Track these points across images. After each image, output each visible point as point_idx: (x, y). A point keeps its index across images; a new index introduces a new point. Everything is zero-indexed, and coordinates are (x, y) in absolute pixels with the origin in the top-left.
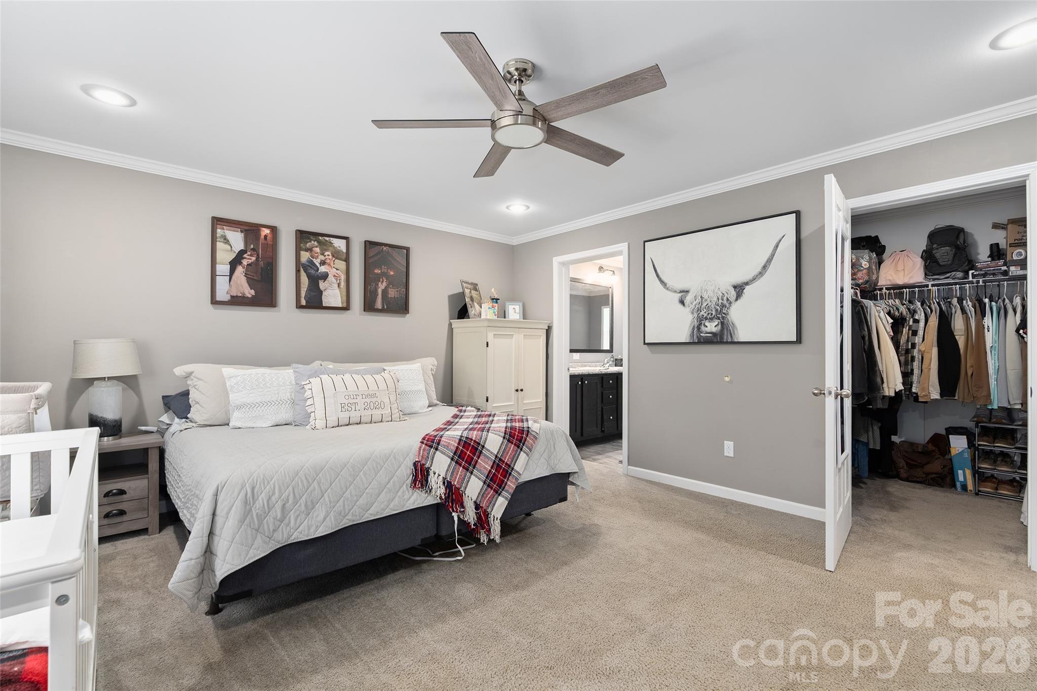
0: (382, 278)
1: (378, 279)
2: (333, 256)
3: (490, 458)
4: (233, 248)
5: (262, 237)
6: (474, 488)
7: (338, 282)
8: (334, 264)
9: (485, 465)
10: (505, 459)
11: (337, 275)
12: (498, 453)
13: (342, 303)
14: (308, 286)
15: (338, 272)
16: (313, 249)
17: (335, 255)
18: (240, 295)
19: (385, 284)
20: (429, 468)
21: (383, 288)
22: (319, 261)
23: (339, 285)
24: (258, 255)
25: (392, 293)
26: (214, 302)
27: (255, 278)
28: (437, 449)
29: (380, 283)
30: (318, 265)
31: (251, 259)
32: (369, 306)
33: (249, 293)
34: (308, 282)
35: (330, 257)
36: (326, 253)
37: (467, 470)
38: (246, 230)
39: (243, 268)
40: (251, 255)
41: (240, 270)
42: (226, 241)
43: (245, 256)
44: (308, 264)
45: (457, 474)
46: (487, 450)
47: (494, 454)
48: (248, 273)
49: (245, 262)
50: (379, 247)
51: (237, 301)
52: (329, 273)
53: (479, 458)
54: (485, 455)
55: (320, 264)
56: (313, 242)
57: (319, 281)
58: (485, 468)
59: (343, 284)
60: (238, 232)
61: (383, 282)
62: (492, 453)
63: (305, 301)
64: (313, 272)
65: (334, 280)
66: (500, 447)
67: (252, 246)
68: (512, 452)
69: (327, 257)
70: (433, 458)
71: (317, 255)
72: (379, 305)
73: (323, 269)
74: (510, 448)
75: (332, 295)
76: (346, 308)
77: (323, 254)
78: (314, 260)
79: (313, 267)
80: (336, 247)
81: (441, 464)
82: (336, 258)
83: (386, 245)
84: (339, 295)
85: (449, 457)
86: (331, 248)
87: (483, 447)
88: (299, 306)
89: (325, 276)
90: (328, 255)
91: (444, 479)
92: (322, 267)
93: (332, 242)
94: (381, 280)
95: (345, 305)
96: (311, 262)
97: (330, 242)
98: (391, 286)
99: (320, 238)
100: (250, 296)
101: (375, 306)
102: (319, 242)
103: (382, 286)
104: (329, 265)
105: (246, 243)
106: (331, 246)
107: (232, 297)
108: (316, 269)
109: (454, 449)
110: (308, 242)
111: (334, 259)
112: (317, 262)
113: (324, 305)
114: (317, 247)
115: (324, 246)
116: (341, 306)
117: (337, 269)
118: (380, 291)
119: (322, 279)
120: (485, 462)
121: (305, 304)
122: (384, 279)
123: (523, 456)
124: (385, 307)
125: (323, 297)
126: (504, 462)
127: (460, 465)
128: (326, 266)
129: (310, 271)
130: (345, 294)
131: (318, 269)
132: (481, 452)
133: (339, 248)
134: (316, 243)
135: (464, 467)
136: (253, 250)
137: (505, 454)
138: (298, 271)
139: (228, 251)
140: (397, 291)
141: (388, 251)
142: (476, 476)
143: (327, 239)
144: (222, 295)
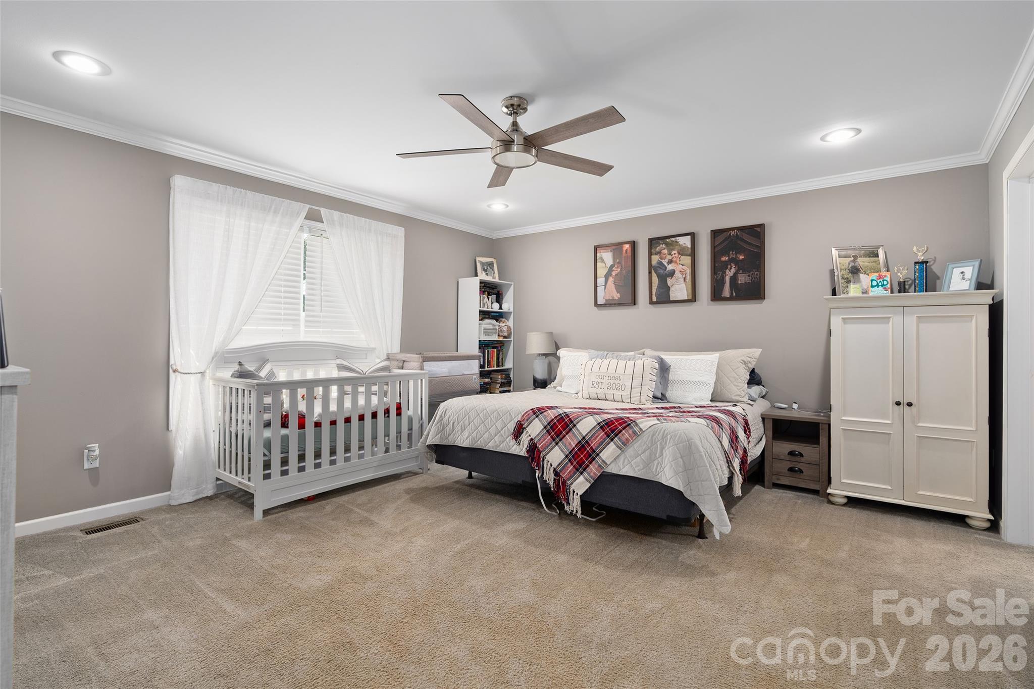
0: (731, 265)
1: (725, 266)
2: (679, 254)
3: (577, 437)
4: (607, 265)
5: (624, 252)
6: (555, 456)
7: (684, 276)
8: (680, 261)
9: (571, 441)
10: (592, 443)
11: (683, 270)
12: (586, 435)
13: (688, 296)
14: (658, 284)
15: (684, 267)
16: (662, 251)
17: (681, 252)
18: (611, 298)
19: (733, 270)
20: (525, 428)
21: (732, 275)
22: (667, 261)
23: (685, 279)
24: (622, 266)
25: (743, 279)
26: (596, 304)
27: (620, 284)
28: (537, 416)
29: (727, 270)
30: (666, 264)
31: (617, 270)
32: (716, 296)
33: (617, 296)
34: (657, 279)
35: (677, 255)
36: (673, 253)
37: (554, 440)
38: (614, 250)
39: (613, 278)
40: (617, 268)
41: (611, 279)
42: (603, 261)
43: (614, 269)
44: (657, 265)
45: (544, 440)
46: (577, 429)
47: (582, 435)
48: (616, 281)
49: (614, 274)
50: (725, 233)
51: (609, 304)
52: (676, 269)
53: (567, 434)
54: (574, 433)
55: (668, 263)
56: (661, 246)
57: (667, 278)
58: (570, 444)
59: (689, 278)
60: (609, 252)
61: (731, 268)
62: (580, 433)
63: (655, 298)
64: (661, 271)
65: (681, 276)
66: (591, 431)
67: (618, 260)
68: (601, 438)
69: (674, 256)
70: (531, 422)
71: (665, 256)
72: (726, 292)
73: (670, 267)
74: (599, 435)
75: (679, 289)
76: (693, 299)
77: (670, 254)
78: (663, 261)
79: (662, 267)
80: (682, 245)
81: (535, 429)
82: (682, 255)
83: (733, 229)
84: (685, 288)
85: (543, 425)
86: (677, 247)
87: (575, 426)
88: (651, 302)
89: (672, 274)
90: (675, 254)
91: (532, 439)
92: (670, 265)
93: (678, 241)
94: (729, 267)
95: (690, 297)
96: (660, 263)
97: (676, 242)
98: (741, 271)
99: (667, 240)
100: (617, 298)
101: (721, 295)
102: (667, 244)
103: (730, 273)
104: (676, 262)
105: (614, 259)
106: (677, 245)
107: (606, 300)
108: (664, 268)
109: (549, 420)
110: (658, 246)
111: (680, 256)
112: (665, 262)
113: (671, 300)
114: (665, 249)
115: (670, 246)
116: (686, 299)
117: (683, 265)
118: (727, 279)
119: (669, 277)
120: (571, 438)
121: (655, 300)
122: (732, 265)
123: (612, 446)
124: (734, 294)
125: (670, 293)
126: (589, 445)
127: (550, 434)
128: (672, 264)
129: (659, 271)
130: (690, 286)
131: (666, 268)
132: (571, 429)
133: (684, 245)
134: (664, 246)
135: (552, 437)
136: (619, 263)
137: (593, 438)
138: (650, 273)
139: (603, 268)
140: (749, 276)
141: (737, 234)
142: (560, 448)
143: (673, 239)
144: (601, 301)
